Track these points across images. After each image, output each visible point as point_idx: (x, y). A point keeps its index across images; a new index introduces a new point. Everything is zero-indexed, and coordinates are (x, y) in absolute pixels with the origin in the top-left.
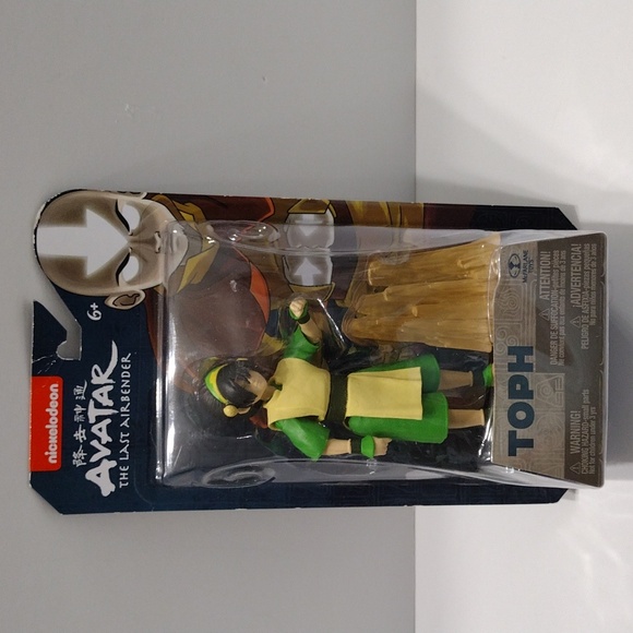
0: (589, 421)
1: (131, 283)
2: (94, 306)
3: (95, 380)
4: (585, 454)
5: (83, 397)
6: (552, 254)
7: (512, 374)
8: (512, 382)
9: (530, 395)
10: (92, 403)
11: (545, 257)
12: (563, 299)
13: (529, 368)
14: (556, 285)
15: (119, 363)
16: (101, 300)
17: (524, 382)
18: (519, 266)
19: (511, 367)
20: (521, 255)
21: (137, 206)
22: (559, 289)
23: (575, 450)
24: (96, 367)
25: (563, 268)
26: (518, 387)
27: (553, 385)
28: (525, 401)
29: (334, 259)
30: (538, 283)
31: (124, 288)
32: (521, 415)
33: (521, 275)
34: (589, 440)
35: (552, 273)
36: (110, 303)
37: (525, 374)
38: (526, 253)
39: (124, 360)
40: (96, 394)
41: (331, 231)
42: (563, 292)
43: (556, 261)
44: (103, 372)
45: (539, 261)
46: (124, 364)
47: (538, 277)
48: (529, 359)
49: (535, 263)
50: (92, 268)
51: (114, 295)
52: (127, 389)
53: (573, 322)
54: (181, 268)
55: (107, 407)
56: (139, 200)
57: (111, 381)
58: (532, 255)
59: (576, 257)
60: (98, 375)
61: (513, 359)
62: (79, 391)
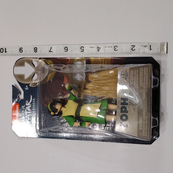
0: (145, 120)
1: (35, 80)
2: (27, 86)
3: (27, 105)
4: (144, 130)
5: (24, 109)
7: (122, 106)
8: (122, 108)
9: (127, 112)
10: (26, 110)
11: (132, 72)
12: (137, 84)
13: (127, 104)
14: (135, 80)
15: (32, 100)
16: (28, 85)
17: (125, 108)
18: (124, 75)
19: (122, 104)
20: (125, 71)
22: (136, 81)
23: (140, 129)
24: (27, 101)
25: (137, 75)
26: (124, 110)
27: (134, 109)
28: (126, 114)
30: (130, 79)
31: (33, 82)
32: (124, 118)
33: (125, 77)
34: (145, 126)
35: (134, 77)
36: (30, 85)
37: (126, 106)
38: (126, 71)
39: (34, 100)
40: (27, 108)
42: (137, 82)
43: (135, 73)
44: (29, 102)
45: (130, 73)
46: (34, 101)
48: (127, 102)
49: (129, 74)
50: (26, 77)
51: (31, 83)
52: (34, 107)
53: (140, 91)
54: (47, 77)
55: (30, 111)
56: (37, 60)
57: (30, 105)
58: (128, 72)
59: (141, 72)
60: (27, 103)
61: (122, 101)
62: (23, 107)
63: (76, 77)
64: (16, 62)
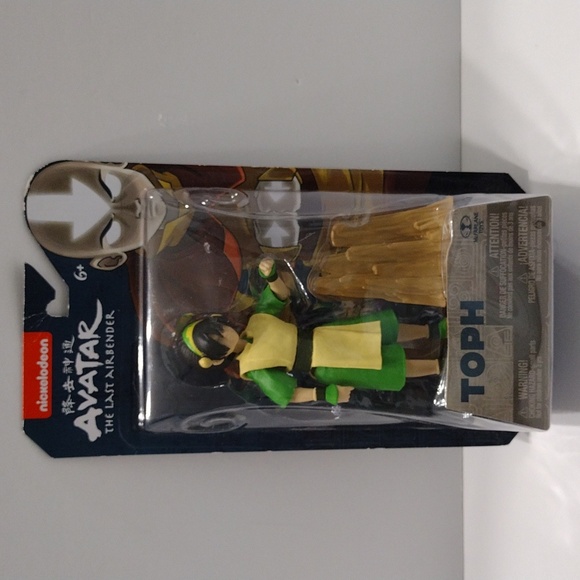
0: (536, 370)
1: (114, 246)
2: (80, 267)
3: (82, 336)
4: (532, 400)
5: (71, 351)
6: (501, 216)
7: (464, 327)
8: (465, 334)
9: (481, 346)
10: (79, 356)
11: (495, 218)
12: (510, 258)
13: (480, 321)
14: (504, 244)
15: (104, 319)
16: (86, 262)
17: (476, 333)
18: (470, 227)
19: (464, 320)
20: (472, 216)
21: (119, 175)
22: (507, 248)
23: (522, 396)
24: (82, 323)
25: (511, 228)
26: (470, 338)
27: (502, 336)
28: (476, 351)
29: (301, 223)
30: (488, 242)
31: (107, 250)
32: (473, 365)
33: (472, 235)
34: (536, 387)
35: (500, 234)
36: (95, 264)
37: (476, 326)
38: (476, 215)
39: (108, 317)
40: (82, 348)
41: (298, 196)
42: (511, 251)
43: (504, 222)
44: (89, 327)
45: (488, 221)
46: (109, 320)
47: (488, 237)
48: (480, 313)
49: (485, 223)
50: (78, 232)
51: (97, 257)
52: (111, 343)
53: (520, 278)
54: (160, 232)
55: (93, 360)
56: (121, 169)
57: (96, 336)
58: (481, 218)
59: (523, 218)
60: (84, 330)
61: (466, 313)
62: (67, 345)
63: (267, 236)
64: (36, 174)
